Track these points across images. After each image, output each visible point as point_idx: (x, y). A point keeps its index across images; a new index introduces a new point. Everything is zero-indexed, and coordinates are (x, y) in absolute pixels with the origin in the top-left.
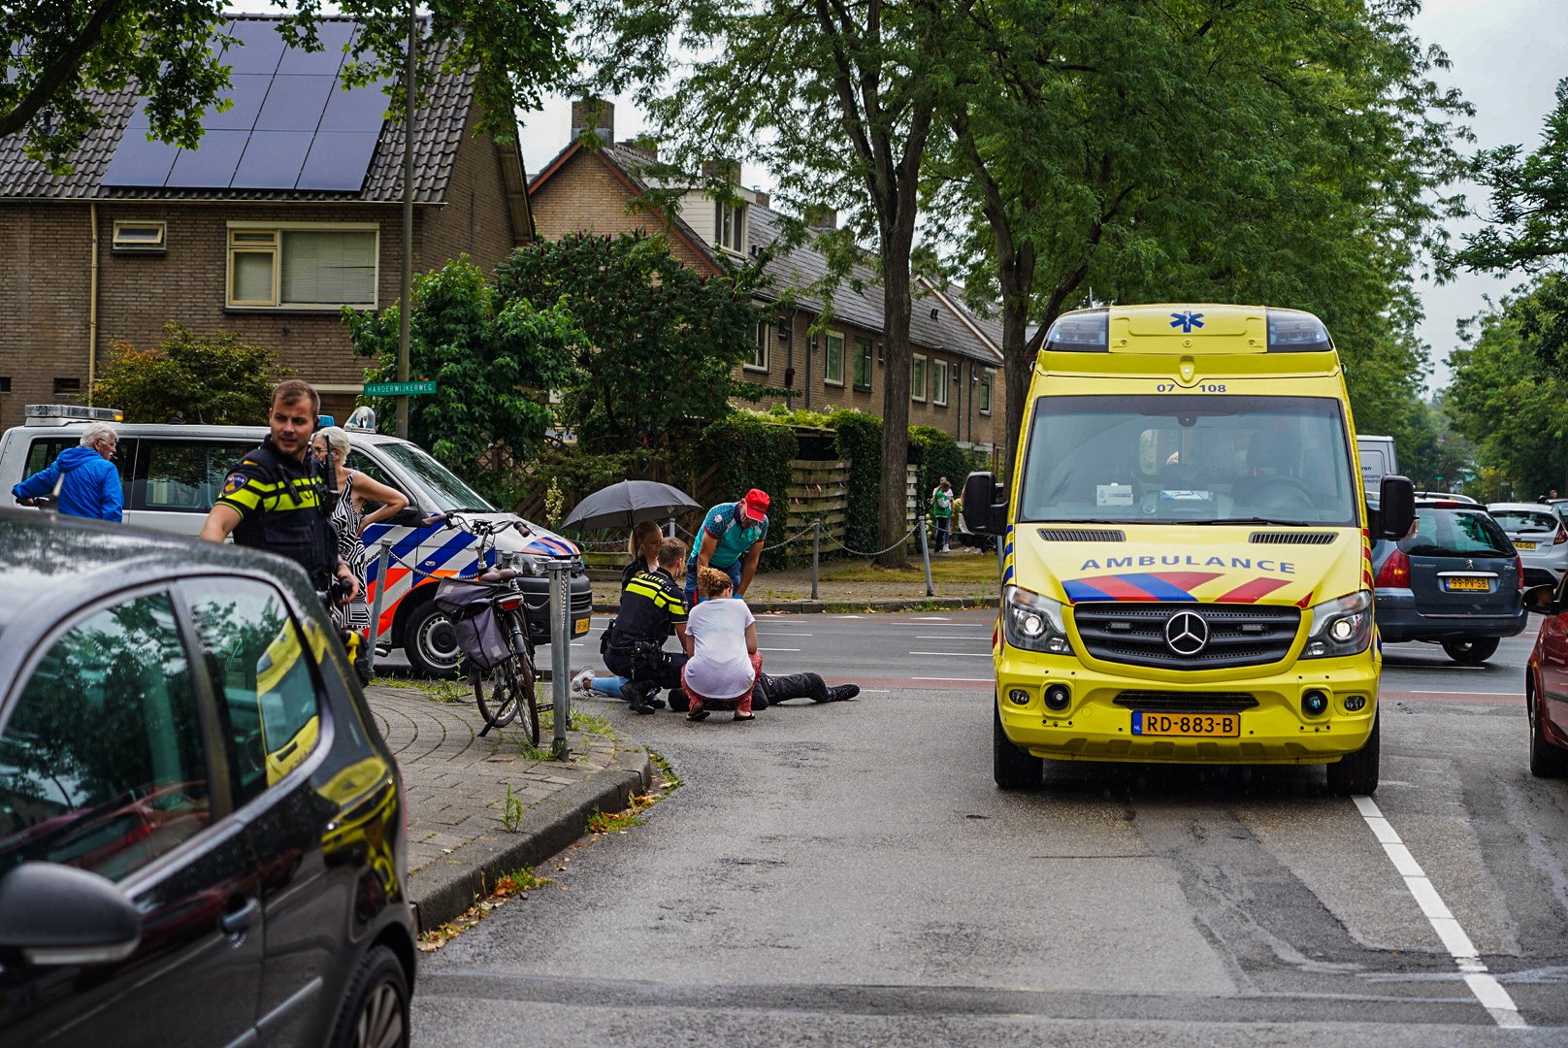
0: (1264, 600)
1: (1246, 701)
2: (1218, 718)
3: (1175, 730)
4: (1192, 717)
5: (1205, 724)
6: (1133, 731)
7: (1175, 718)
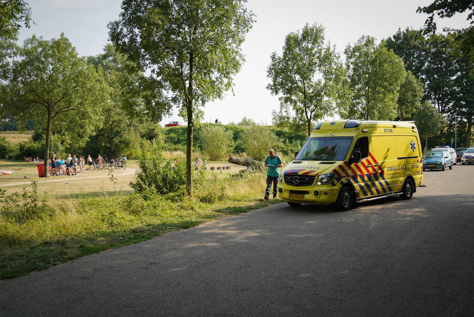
0: (309, 174)
1: (307, 192)
2: (300, 195)
3: (294, 197)
4: (297, 195)
5: (299, 196)
6: (289, 197)
7: (294, 195)
